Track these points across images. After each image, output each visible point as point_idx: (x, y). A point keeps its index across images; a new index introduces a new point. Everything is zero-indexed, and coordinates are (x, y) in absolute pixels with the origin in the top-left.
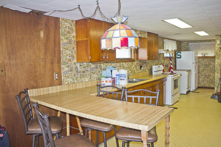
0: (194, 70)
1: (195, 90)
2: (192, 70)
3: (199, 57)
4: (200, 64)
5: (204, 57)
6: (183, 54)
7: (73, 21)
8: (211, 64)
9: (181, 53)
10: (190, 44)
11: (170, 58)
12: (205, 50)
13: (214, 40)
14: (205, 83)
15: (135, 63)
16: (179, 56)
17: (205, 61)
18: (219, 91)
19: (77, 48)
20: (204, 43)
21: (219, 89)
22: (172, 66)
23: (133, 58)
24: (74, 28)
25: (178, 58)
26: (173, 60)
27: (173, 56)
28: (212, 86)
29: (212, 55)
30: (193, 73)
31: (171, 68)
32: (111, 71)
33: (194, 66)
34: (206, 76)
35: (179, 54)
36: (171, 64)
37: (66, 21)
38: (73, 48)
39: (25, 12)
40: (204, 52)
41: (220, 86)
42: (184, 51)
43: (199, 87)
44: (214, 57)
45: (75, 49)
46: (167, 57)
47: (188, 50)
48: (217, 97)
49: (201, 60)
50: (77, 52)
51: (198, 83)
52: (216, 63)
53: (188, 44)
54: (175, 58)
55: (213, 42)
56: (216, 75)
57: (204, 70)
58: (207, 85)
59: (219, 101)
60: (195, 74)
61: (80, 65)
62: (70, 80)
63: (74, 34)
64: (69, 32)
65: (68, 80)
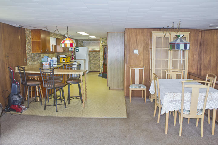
0: (87, 59)
1: (88, 73)
2: (86, 60)
3: (90, 51)
4: (91, 56)
5: (93, 51)
6: (80, 49)
7: (30, 30)
8: (97, 56)
9: (78, 48)
10: (84, 42)
11: (72, 52)
12: (94, 46)
13: (99, 40)
14: (94, 68)
15: (55, 54)
16: (77, 50)
17: (94, 54)
18: (103, 71)
19: (32, 45)
20: (93, 42)
21: (103, 70)
22: (73, 57)
23: (54, 51)
24: (31, 34)
25: (77, 51)
26: (74, 53)
27: (74, 50)
28: (98, 70)
29: (98, 50)
30: (87, 61)
31: (73, 58)
32: (47, 58)
33: (87, 57)
34: (94, 63)
35: (77, 49)
36: (73, 55)
37: (28, 30)
38: (31, 45)
39: (9, 24)
40: (93, 47)
41: (103, 69)
42: (80, 46)
43: (90, 72)
44: (99, 51)
46: (70, 51)
47: (82, 46)
48: (101, 75)
49: (91, 52)
50: (32, 47)
51: (90, 69)
52: (100, 55)
53: (82, 42)
54: (75, 51)
55: (98, 41)
56: (101, 62)
57: (93, 60)
58: (95, 70)
59: (103, 77)
60: (88, 62)
61: (33, 55)
62: (30, 63)
63: (31, 37)
64: (29, 37)
65: (29, 63)
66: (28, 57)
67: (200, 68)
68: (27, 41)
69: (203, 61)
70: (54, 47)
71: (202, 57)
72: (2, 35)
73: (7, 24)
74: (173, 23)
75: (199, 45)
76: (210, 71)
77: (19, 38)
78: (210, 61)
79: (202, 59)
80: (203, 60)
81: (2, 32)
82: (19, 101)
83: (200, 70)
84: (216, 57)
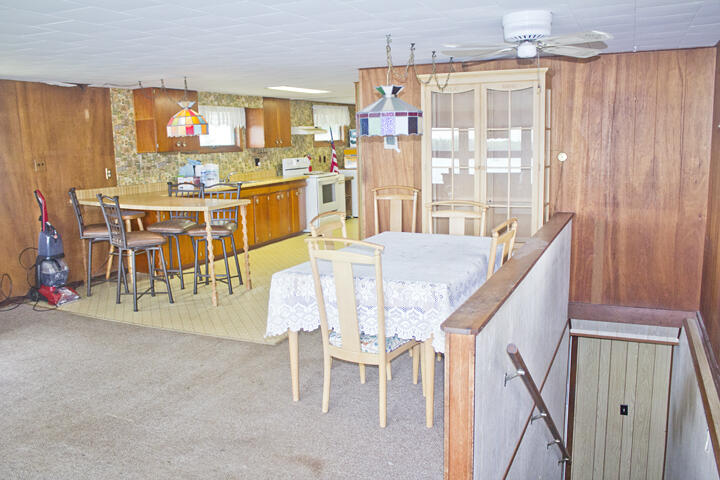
7: (129, 91)
11: (332, 144)
15: (243, 154)
19: (137, 132)
23: (239, 144)
24: (131, 101)
27: (342, 139)
31: (333, 164)
32: (195, 167)
36: (334, 156)
37: (119, 91)
38: (132, 132)
45: (134, 133)
46: (324, 142)
50: (138, 137)
61: (143, 158)
62: (128, 180)
63: (132, 110)
64: (124, 109)
65: (124, 180)
66: (120, 163)
67: (614, 198)
68: (116, 121)
69: (627, 174)
70: (238, 131)
71: (623, 158)
72: (21, 111)
73: (39, 83)
74: (413, 45)
75: (606, 114)
76: (654, 210)
77: (84, 115)
78: (653, 172)
79: (622, 165)
80: (627, 169)
81: (20, 104)
82: (57, 276)
83: (616, 204)
84: (678, 157)
